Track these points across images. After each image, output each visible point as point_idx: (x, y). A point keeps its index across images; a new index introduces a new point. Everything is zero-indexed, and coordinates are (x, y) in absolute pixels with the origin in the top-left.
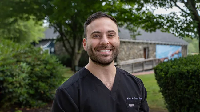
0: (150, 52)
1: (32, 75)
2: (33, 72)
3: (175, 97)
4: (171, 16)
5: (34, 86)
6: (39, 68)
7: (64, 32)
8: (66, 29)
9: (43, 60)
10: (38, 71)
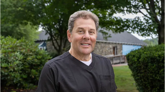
0: (118, 50)
1: (25, 63)
2: (26, 60)
4: (136, 20)
5: (27, 72)
6: (31, 58)
7: (53, 34)
8: (55, 32)
9: (35, 52)
10: (30, 60)
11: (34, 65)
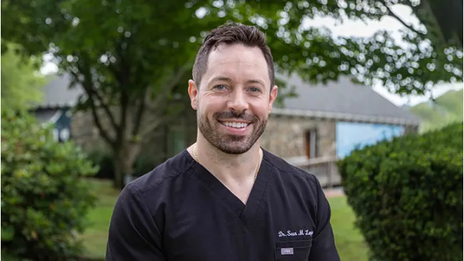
0: (322, 142)
1: (7, 188)
2: (11, 179)
3: (397, 238)
4: (377, 42)
5: (13, 219)
6: (28, 170)
7: (97, 86)
8: (102, 79)
9: (40, 150)
10: (24, 177)
11: (39, 196)
